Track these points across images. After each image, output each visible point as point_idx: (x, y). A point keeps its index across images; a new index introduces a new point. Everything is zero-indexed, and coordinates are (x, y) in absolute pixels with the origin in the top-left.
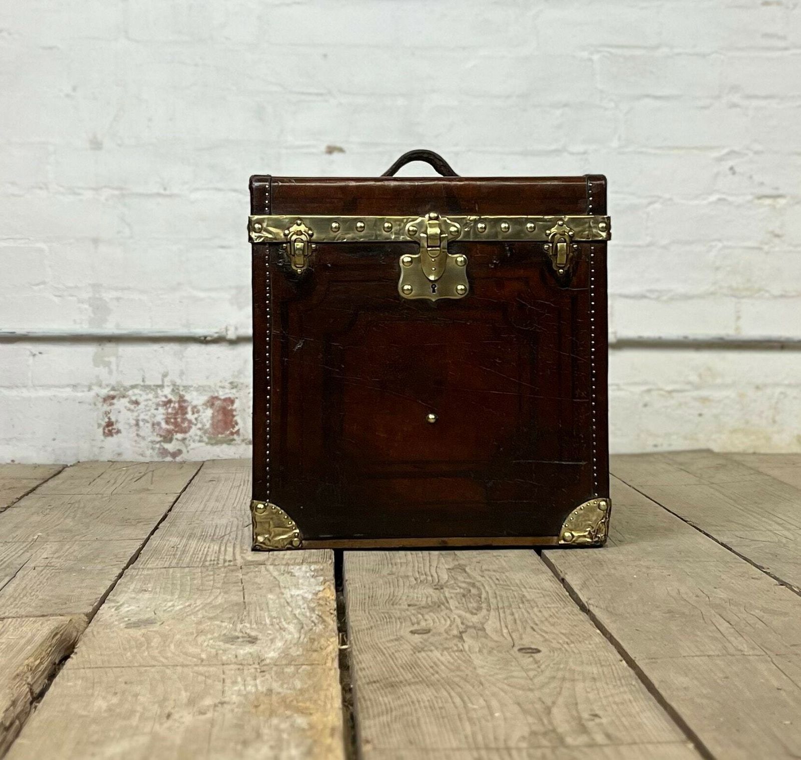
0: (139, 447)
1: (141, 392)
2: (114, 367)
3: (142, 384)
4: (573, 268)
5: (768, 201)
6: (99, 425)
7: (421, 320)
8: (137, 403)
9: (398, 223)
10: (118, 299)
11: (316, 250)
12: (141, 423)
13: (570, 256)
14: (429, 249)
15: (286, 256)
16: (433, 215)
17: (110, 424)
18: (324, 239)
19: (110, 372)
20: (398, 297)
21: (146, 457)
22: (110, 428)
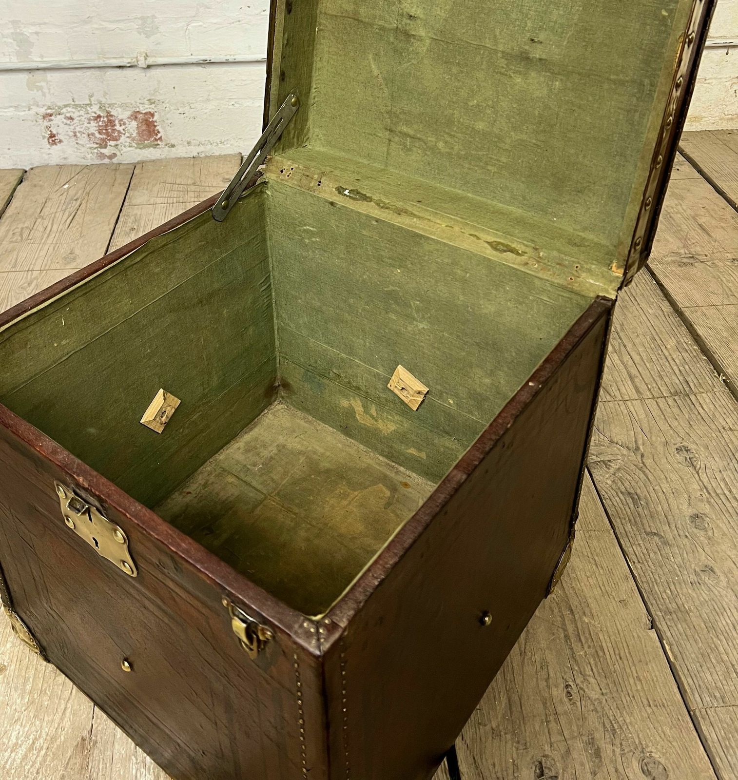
0: (80, 153)
1: (74, 110)
2: (46, 90)
3: (73, 103)
6: (44, 137)
8: (71, 118)
10: (37, 33)
12: (78, 135)
17: (52, 136)
19: (44, 95)
21: (87, 160)
22: (53, 139)
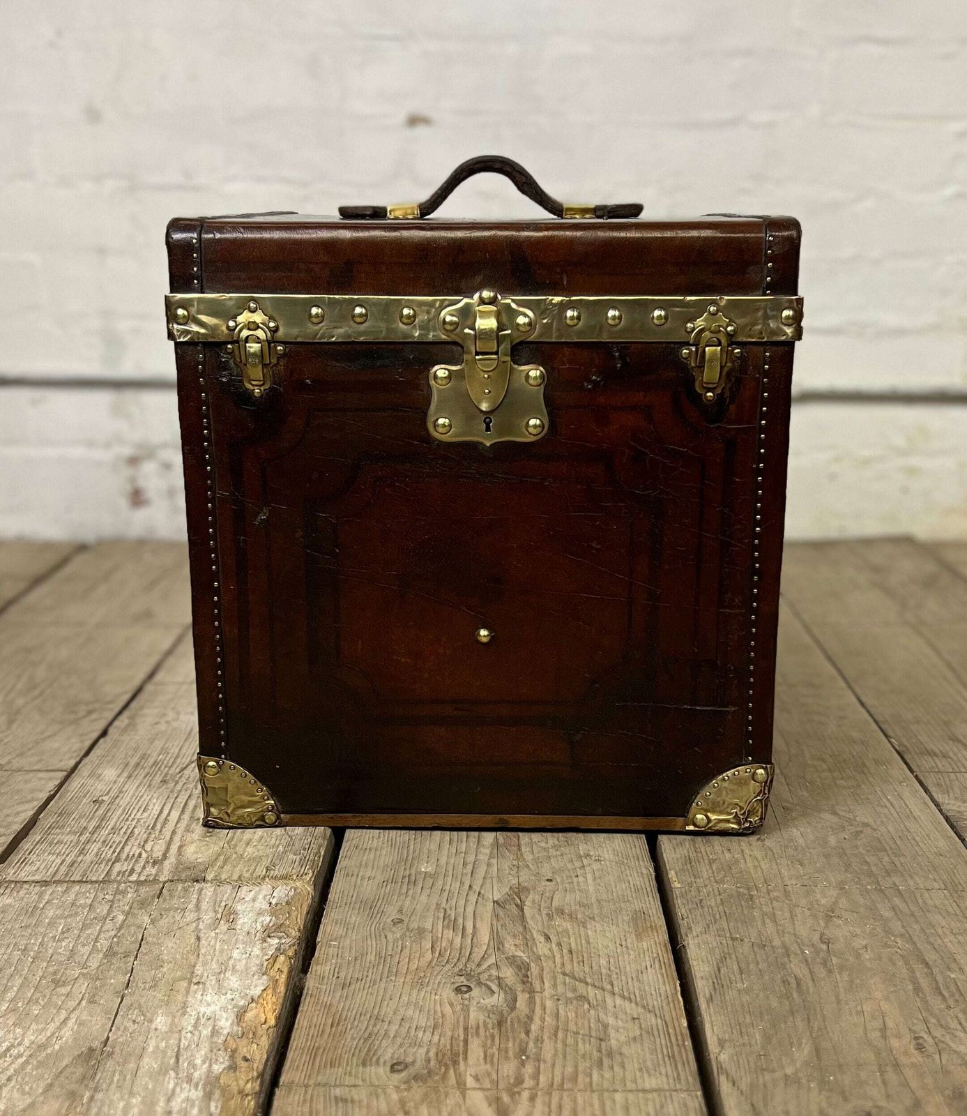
4: (731, 389)
7: (466, 477)
9: (425, 308)
11: (284, 355)
13: (726, 370)
14: (477, 357)
15: (233, 365)
16: (487, 294)
18: (297, 337)
20: (428, 439)
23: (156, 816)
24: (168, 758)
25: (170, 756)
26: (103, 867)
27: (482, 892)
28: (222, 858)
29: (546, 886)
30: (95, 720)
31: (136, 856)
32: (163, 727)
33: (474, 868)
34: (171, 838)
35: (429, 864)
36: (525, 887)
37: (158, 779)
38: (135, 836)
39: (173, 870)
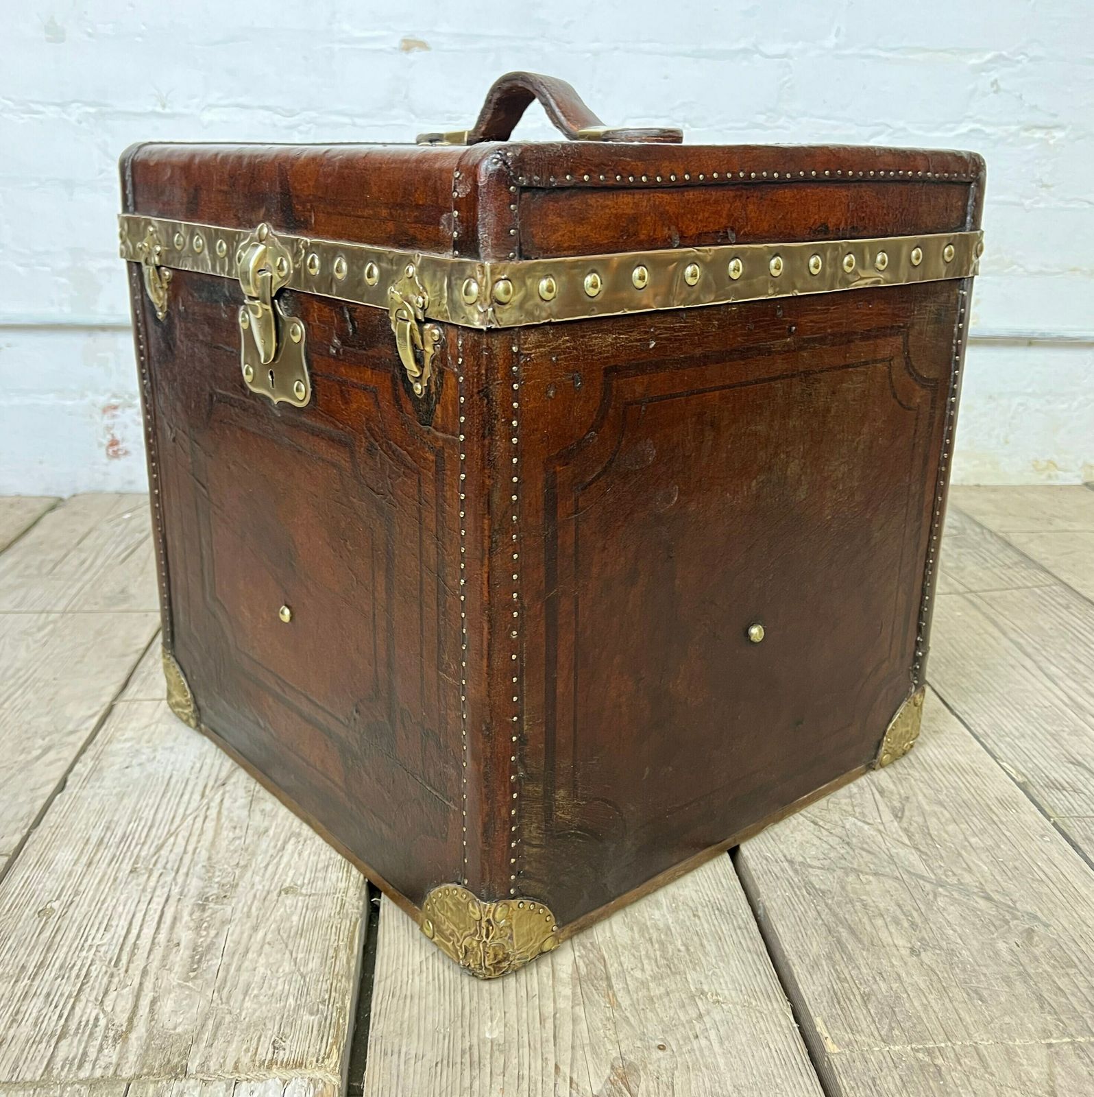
2: (113, 366)
5: (1039, 134)
6: (100, 445)
17: (114, 443)
19: (108, 373)
22: (115, 448)
23: (121, 939)
24: (140, 828)
25: (142, 823)
26: (42, 1051)
27: (575, 1077)
28: (211, 1022)
29: (659, 1060)
30: (51, 763)
31: (91, 1022)
32: (136, 772)
33: (555, 1027)
34: (141, 984)
35: (495, 1023)
36: (631, 1064)
37: (127, 867)
38: (91, 982)
39: (141, 1051)
